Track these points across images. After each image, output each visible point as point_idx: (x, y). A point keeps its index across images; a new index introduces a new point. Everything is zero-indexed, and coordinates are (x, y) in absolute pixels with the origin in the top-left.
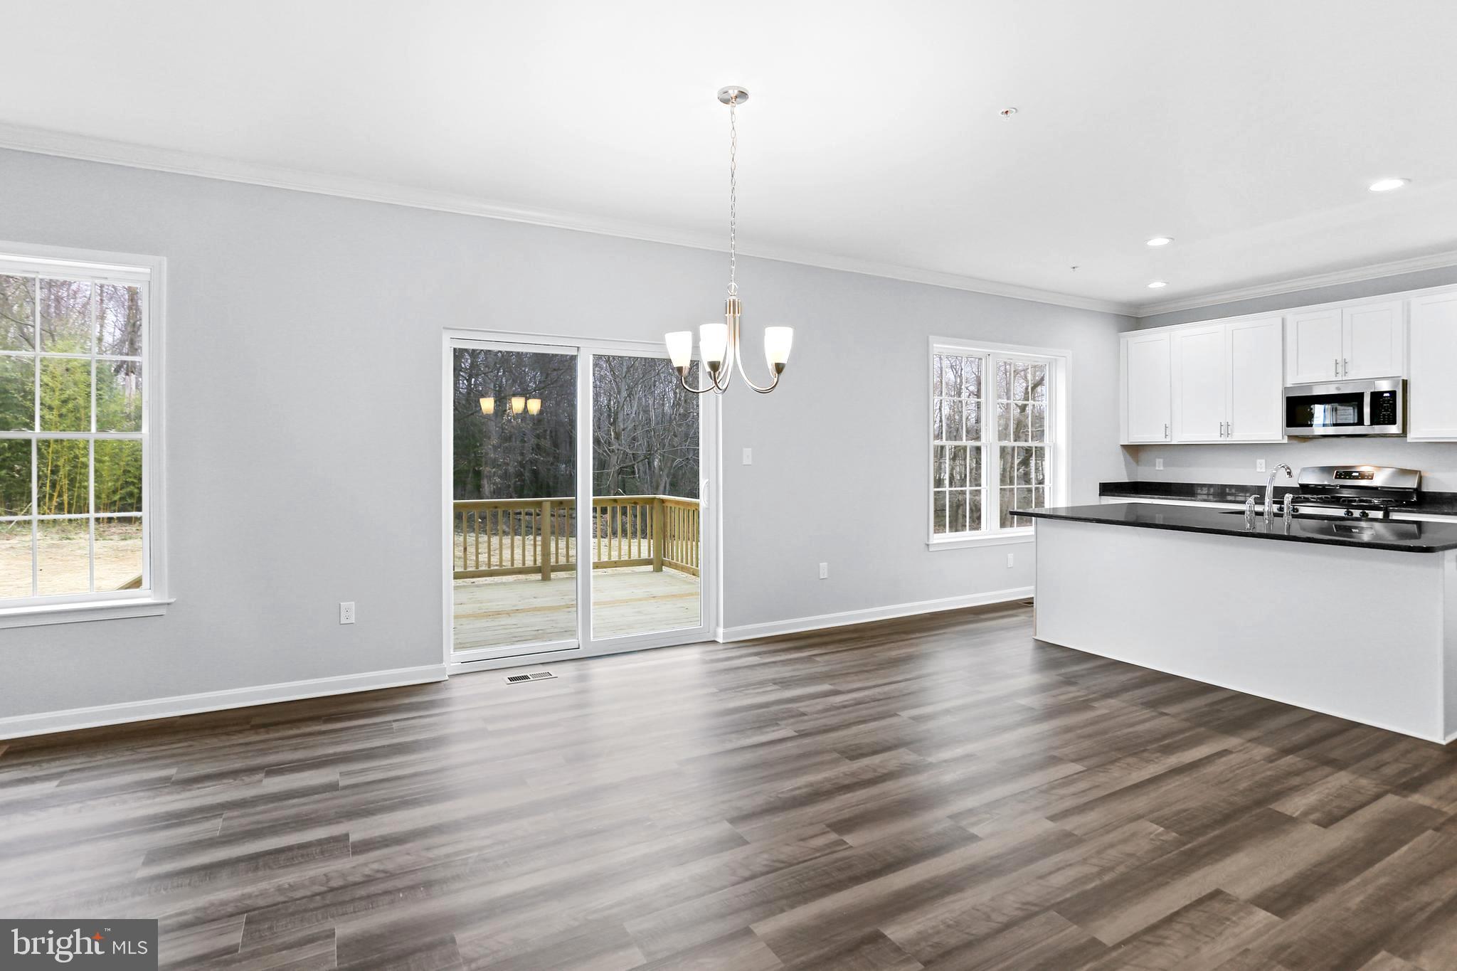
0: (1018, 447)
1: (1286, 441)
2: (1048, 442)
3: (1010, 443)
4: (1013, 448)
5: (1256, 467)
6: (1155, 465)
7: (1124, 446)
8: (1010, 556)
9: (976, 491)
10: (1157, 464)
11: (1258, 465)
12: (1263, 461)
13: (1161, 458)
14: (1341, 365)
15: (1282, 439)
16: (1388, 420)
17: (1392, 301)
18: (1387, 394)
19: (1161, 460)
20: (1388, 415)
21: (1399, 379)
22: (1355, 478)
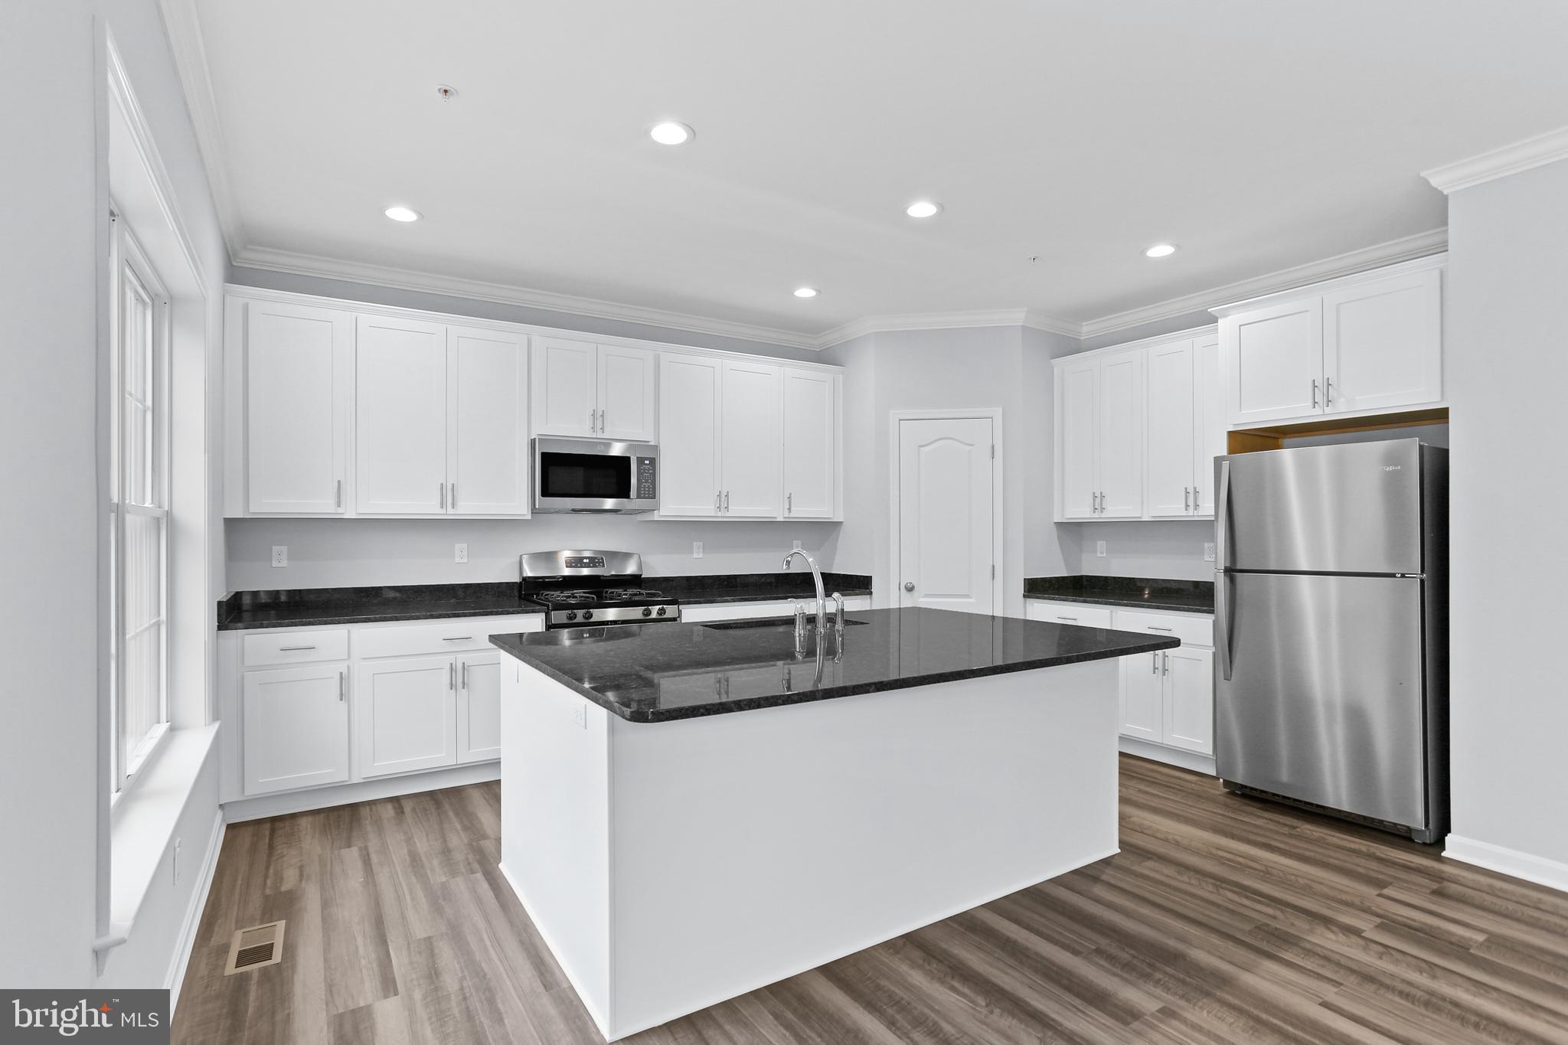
1: (530, 516)
5: (455, 557)
6: (271, 559)
10: (276, 556)
11: (457, 552)
13: (286, 546)
14: (598, 417)
15: (526, 513)
16: (649, 494)
17: (644, 350)
18: (647, 462)
19: (284, 549)
20: (649, 487)
21: (650, 444)
22: (587, 566)
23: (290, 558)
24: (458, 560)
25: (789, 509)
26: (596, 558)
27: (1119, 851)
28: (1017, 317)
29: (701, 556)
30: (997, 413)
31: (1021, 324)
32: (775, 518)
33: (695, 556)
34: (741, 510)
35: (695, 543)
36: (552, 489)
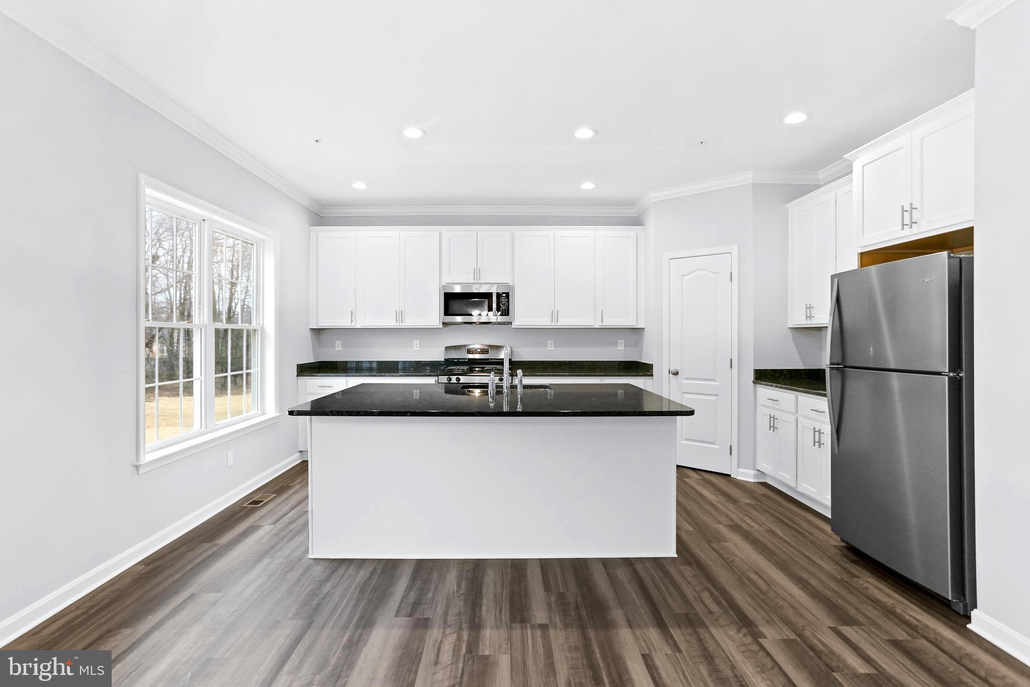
0: (232, 330)
1: (441, 326)
2: (254, 325)
3: (222, 325)
4: (226, 331)
5: (413, 348)
6: (334, 347)
7: (312, 330)
8: (230, 454)
9: (189, 382)
10: (336, 345)
11: (415, 345)
12: (418, 341)
13: (340, 340)
14: (477, 272)
15: (438, 324)
16: (505, 313)
17: (504, 232)
18: (504, 295)
19: (340, 342)
20: (505, 309)
21: (509, 284)
22: (479, 353)
23: (343, 346)
24: (415, 349)
25: (602, 320)
26: (485, 349)
27: (676, 556)
28: (747, 178)
29: (553, 348)
30: (734, 249)
31: (751, 182)
32: (593, 326)
33: (549, 349)
34: (566, 321)
35: (549, 341)
36: (451, 310)
